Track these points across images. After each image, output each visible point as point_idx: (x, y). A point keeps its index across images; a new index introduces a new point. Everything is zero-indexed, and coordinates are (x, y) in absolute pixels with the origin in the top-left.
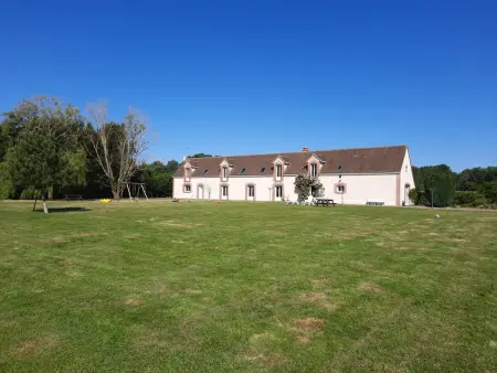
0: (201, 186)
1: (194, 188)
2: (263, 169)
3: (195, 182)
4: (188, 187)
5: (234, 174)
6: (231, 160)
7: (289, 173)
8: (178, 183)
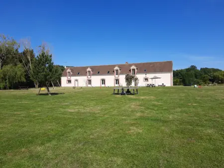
0: (77, 80)
1: (73, 81)
2: (108, 72)
3: (73, 79)
4: (69, 81)
5: (94, 74)
6: (92, 68)
7: (122, 73)
8: (64, 80)
